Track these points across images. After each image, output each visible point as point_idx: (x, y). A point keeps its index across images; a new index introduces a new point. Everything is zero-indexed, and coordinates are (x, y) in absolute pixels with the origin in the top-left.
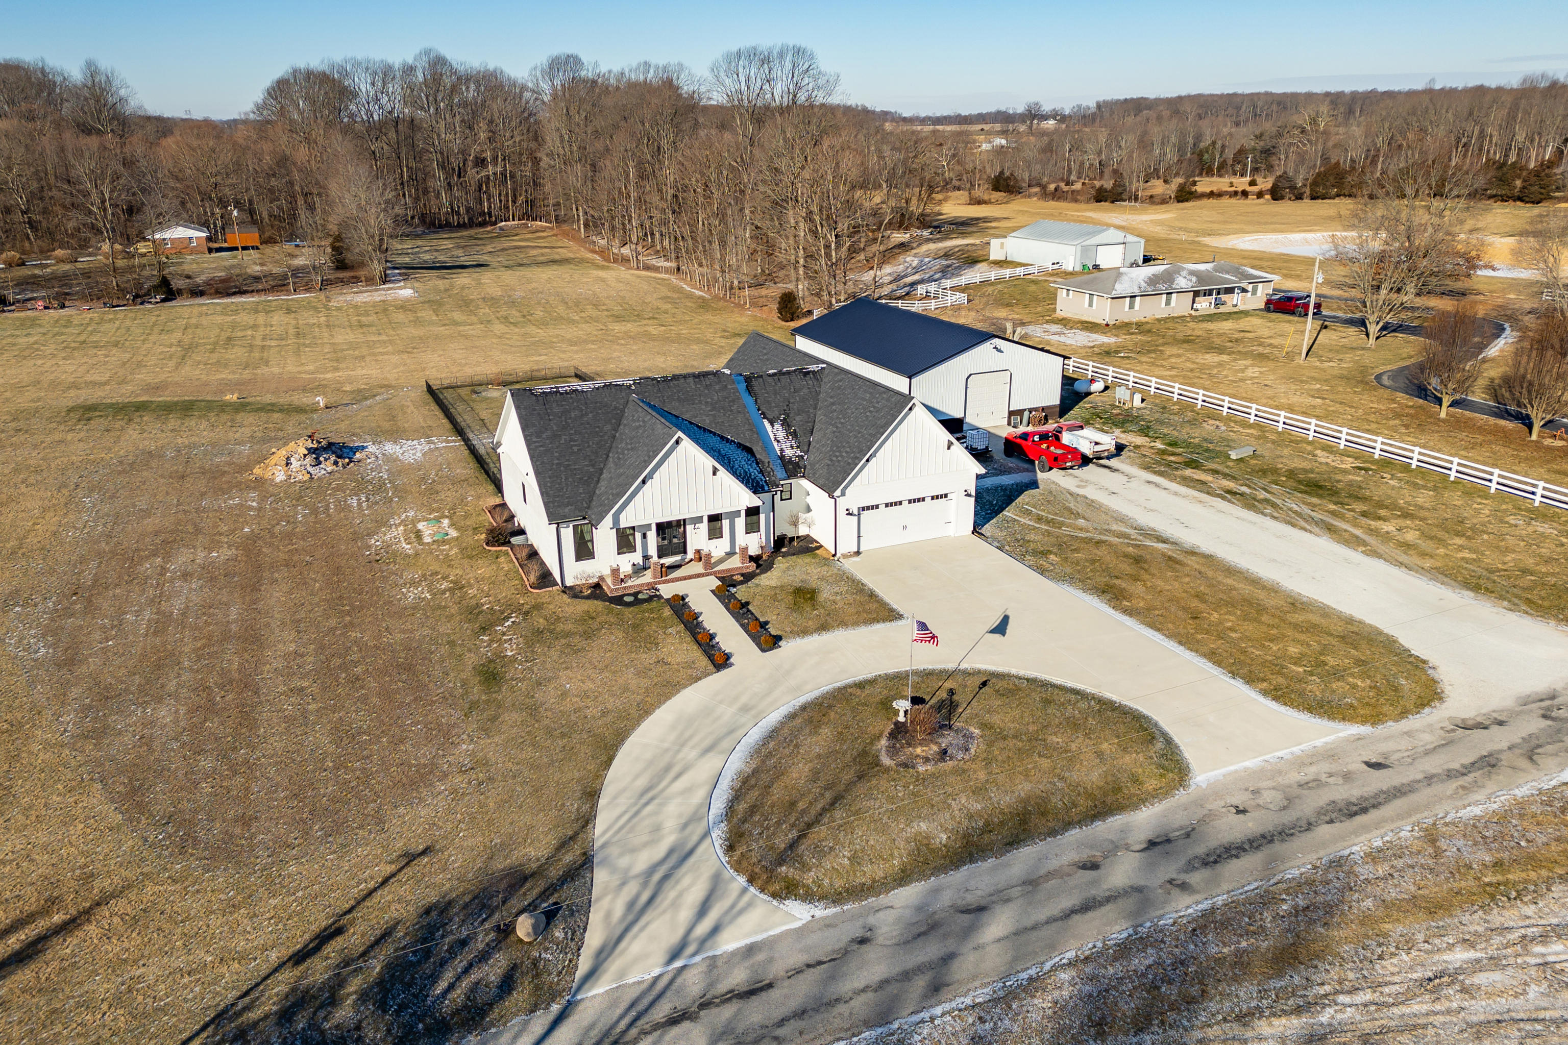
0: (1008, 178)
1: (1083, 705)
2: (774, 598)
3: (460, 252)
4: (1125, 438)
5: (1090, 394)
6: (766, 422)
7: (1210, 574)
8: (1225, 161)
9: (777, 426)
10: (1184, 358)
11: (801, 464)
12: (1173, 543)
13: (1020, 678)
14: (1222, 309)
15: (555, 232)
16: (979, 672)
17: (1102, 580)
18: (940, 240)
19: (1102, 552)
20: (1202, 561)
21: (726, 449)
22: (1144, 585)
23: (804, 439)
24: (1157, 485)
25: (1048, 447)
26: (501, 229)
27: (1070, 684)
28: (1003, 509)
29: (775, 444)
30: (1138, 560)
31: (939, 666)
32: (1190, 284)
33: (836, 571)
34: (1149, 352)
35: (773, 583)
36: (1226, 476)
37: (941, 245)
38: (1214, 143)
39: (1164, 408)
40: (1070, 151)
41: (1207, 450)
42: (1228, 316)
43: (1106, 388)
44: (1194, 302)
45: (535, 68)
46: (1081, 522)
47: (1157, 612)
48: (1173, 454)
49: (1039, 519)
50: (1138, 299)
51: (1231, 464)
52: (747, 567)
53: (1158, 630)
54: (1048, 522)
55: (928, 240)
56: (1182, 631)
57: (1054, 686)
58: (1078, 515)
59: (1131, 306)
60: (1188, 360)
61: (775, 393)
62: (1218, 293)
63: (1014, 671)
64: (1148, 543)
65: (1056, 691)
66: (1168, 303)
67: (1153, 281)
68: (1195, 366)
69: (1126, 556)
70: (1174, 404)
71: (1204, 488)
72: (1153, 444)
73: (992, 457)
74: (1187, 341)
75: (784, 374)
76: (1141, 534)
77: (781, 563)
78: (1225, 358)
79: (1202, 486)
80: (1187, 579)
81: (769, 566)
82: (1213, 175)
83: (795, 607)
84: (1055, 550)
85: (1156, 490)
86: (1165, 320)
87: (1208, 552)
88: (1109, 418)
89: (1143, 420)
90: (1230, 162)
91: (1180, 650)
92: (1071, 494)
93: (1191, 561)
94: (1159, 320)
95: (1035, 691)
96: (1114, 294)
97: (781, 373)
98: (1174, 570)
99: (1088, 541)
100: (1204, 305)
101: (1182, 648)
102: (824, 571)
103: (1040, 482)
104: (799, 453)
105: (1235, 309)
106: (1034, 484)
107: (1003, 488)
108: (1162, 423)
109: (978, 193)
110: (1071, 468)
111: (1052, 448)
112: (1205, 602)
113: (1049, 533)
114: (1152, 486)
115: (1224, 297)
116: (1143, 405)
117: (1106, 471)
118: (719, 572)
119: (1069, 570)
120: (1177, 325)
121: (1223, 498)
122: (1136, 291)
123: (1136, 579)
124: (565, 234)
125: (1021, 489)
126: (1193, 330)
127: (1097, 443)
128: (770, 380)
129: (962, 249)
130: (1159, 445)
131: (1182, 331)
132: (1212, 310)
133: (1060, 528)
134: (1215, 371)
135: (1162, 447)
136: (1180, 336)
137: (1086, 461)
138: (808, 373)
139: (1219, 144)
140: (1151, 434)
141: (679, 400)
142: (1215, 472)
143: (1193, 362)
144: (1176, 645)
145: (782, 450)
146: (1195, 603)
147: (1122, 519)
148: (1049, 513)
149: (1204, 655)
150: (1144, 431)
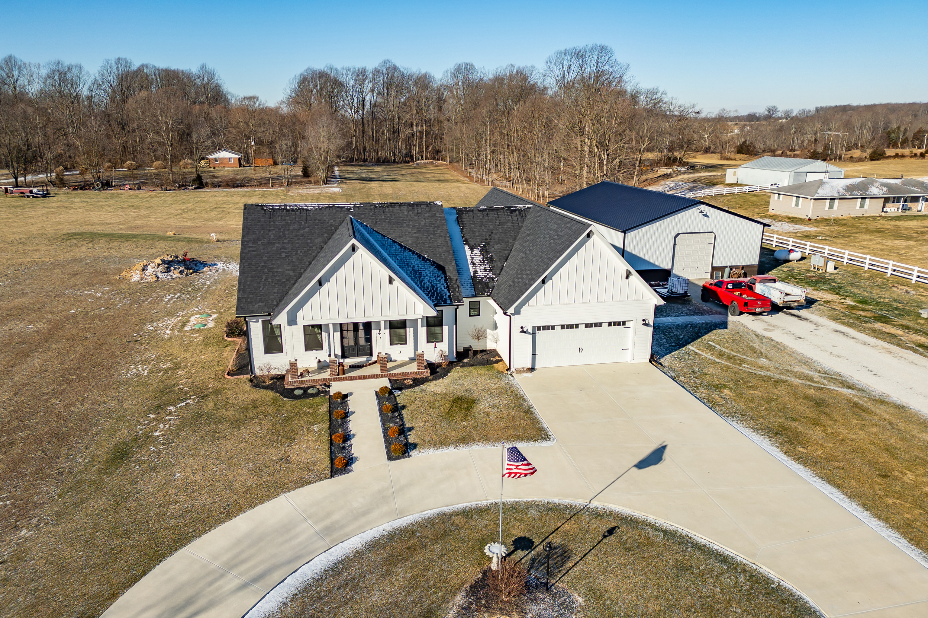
0: (749, 146)
1: (727, 580)
2: (432, 406)
3: (385, 174)
4: (814, 294)
5: (789, 261)
6: (467, 248)
7: (902, 426)
8: (907, 138)
9: (477, 252)
10: (875, 242)
11: (490, 285)
12: (859, 390)
13: (657, 530)
14: (908, 213)
15: (448, 167)
16: (610, 514)
17: (778, 420)
18: (692, 173)
19: (781, 391)
20: (892, 411)
21: (421, 266)
22: (825, 431)
23: (498, 264)
24: (844, 334)
25: (741, 295)
26: (417, 164)
27: (717, 545)
28: (687, 343)
29: (471, 267)
30: (819, 404)
31: (566, 501)
32: (881, 192)
33: (503, 383)
34: (844, 237)
35: (438, 390)
36: (916, 331)
37: (692, 175)
38: (899, 128)
39: (856, 274)
40: (795, 133)
41: (897, 309)
42: (914, 218)
43: (803, 258)
44: (884, 206)
45: (447, 71)
46: (763, 361)
47: (837, 464)
48: (863, 310)
49: (721, 355)
50: (836, 201)
51: (922, 322)
52: (422, 373)
53: (838, 486)
54: (729, 358)
55: (684, 173)
56: (868, 492)
57: (697, 546)
58: (760, 355)
59: (831, 206)
60: (879, 243)
61: (482, 225)
62: (905, 201)
63: (651, 519)
64: (832, 387)
65: (698, 553)
66: (862, 206)
67: (849, 189)
68: (885, 247)
69: (807, 397)
70: (865, 272)
71: (895, 340)
72: (842, 301)
73: (689, 301)
74: (877, 231)
75: (493, 210)
76: (825, 378)
77: (456, 372)
78: (911, 243)
79: (892, 339)
80: (875, 430)
81: (445, 374)
82: (897, 148)
83: (448, 415)
84: (731, 385)
85: (845, 338)
86: (859, 218)
87: (898, 402)
88: (804, 279)
89: (836, 282)
90: (911, 139)
91: (865, 516)
92: (757, 336)
93: (878, 409)
94: (854, 218)
95: (670, 549)
96: (817, 196)
97: (490, 209)
98: (859, 417)
99: (766, 379)
100: (893, 209)
101: (866, 514)
102: (492, 383)
103: (729, 323)
104: (491, 275)
105: (919, 214)
106: (724, 325)
107: (693, 325)
108: (853, 285)
109: (727, 154)
110: (761, 314)
111: (745, 296)
112: (897, 458)
113: (728, 368)
114: (840, 334)
115: (909, 205)
116: (836, 271)
117: (796, 319)
118: (394, 375)
119: (741, 406)
120: (869, 222)
121: (915, 351)
122: (836, 195)
123: (815, 423)
124: (453, 168)
125: (709, 328)
126: (884, 225)
127: (787, 294)
128: (479, 214)
129: (706, 178)
130: (849, 302)
131: (872, 225)
132: (900, 213)
133: (740, 364)
134: (903, 251)
135: (852, 303)
136: (872, 228)
137: (775, 309)
138: (515, 210)
139: (902, 129)
140: (841, 293)
141: (389, 223)
142: (905, 327)
143: (883, 245)
144: (859, 508)
145: (475, 272)
146: (884, 458)
147: (806, 362)
148: (732, 350)
149: (896, 527)
150: (836, 290)
